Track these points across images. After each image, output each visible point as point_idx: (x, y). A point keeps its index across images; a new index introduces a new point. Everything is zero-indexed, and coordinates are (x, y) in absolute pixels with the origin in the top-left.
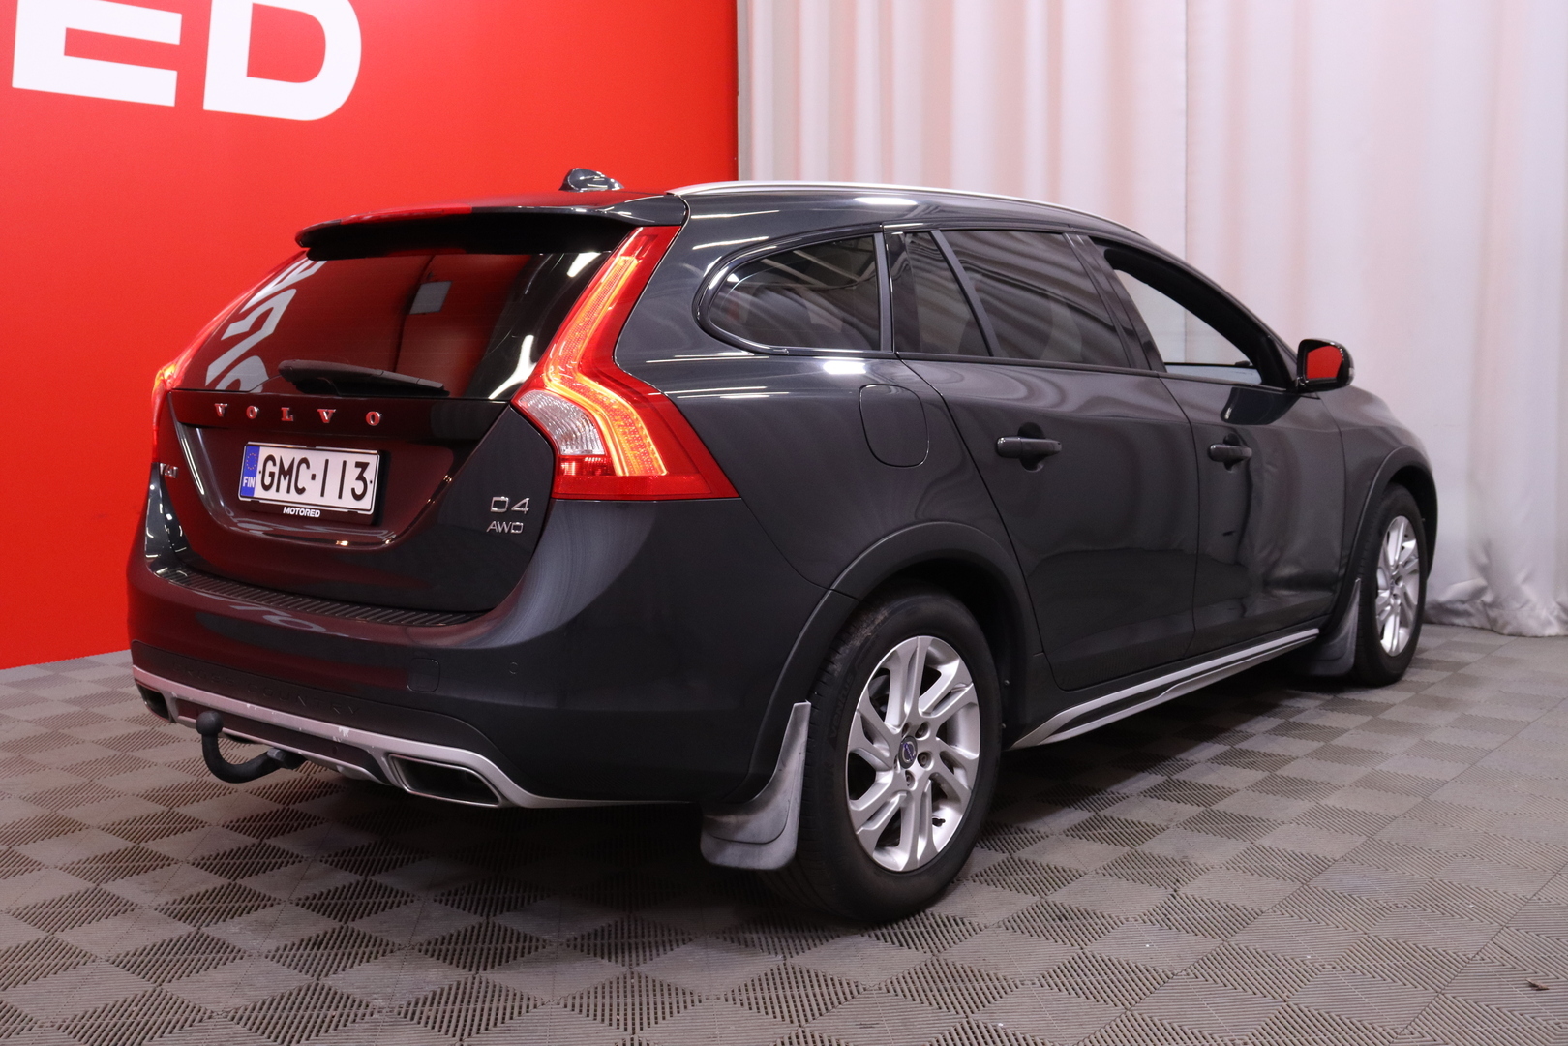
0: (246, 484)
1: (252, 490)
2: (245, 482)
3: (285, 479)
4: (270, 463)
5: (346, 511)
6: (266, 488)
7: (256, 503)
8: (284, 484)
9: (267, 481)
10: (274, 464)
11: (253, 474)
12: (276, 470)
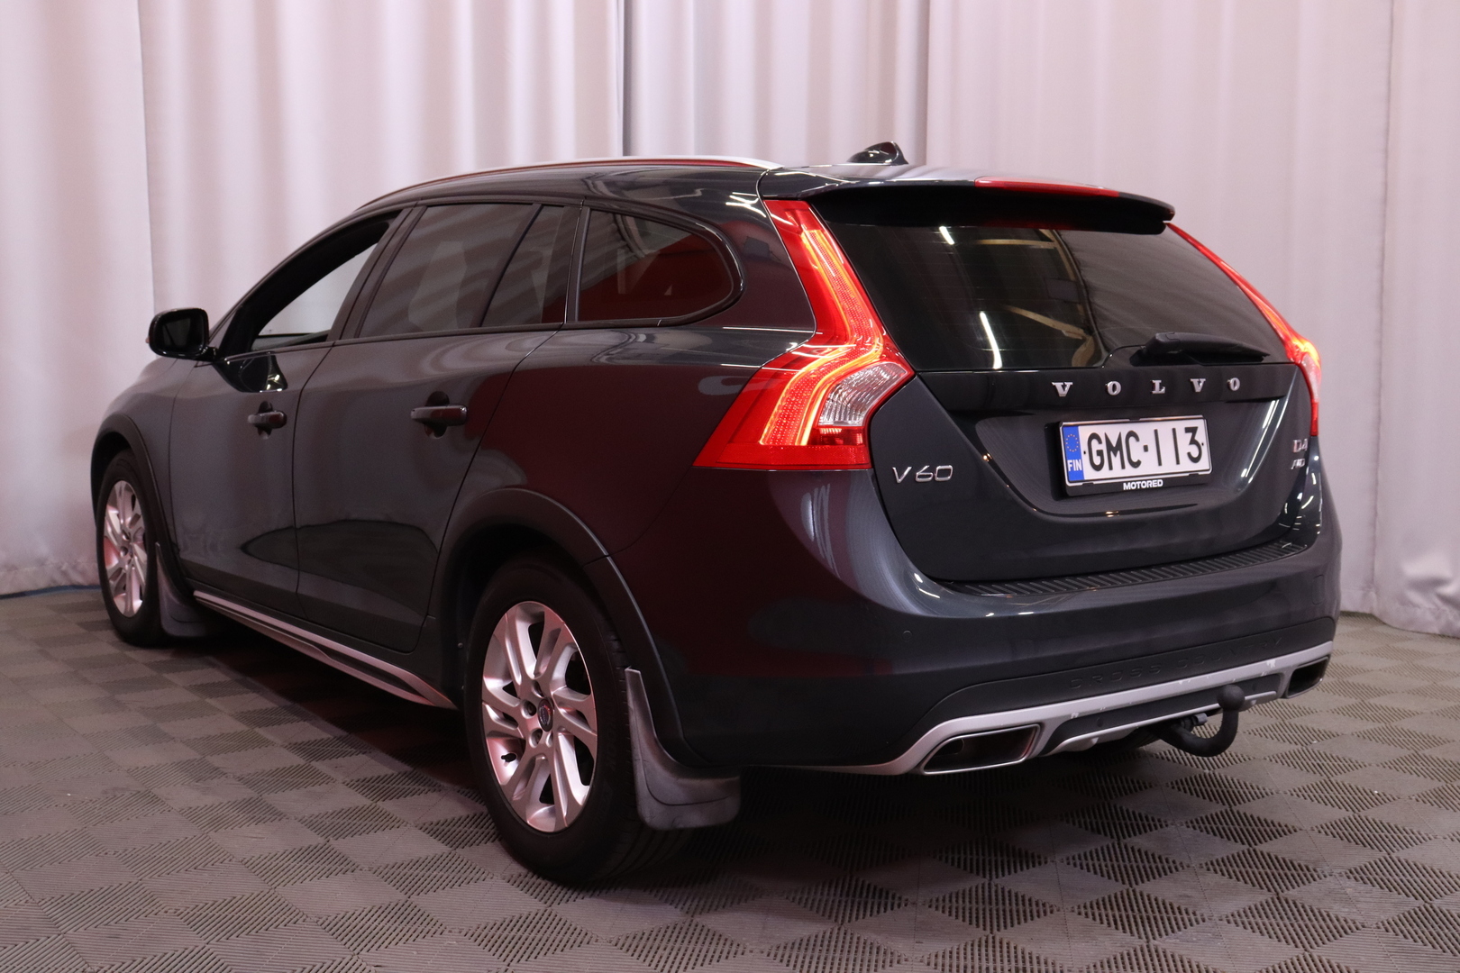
0: (1072, 468)
1: (1081, 473)
2: (1070, 466)
3: (1115, 455)
4: (1094, 442)
5: (1187, 474)
6: (1098, 468)
7: (1089, 485)
8: (1116, 460)
9: (1097, 461)
10: (1100, 442)
11: (1078, 456)
12: (1103, 447)
